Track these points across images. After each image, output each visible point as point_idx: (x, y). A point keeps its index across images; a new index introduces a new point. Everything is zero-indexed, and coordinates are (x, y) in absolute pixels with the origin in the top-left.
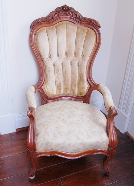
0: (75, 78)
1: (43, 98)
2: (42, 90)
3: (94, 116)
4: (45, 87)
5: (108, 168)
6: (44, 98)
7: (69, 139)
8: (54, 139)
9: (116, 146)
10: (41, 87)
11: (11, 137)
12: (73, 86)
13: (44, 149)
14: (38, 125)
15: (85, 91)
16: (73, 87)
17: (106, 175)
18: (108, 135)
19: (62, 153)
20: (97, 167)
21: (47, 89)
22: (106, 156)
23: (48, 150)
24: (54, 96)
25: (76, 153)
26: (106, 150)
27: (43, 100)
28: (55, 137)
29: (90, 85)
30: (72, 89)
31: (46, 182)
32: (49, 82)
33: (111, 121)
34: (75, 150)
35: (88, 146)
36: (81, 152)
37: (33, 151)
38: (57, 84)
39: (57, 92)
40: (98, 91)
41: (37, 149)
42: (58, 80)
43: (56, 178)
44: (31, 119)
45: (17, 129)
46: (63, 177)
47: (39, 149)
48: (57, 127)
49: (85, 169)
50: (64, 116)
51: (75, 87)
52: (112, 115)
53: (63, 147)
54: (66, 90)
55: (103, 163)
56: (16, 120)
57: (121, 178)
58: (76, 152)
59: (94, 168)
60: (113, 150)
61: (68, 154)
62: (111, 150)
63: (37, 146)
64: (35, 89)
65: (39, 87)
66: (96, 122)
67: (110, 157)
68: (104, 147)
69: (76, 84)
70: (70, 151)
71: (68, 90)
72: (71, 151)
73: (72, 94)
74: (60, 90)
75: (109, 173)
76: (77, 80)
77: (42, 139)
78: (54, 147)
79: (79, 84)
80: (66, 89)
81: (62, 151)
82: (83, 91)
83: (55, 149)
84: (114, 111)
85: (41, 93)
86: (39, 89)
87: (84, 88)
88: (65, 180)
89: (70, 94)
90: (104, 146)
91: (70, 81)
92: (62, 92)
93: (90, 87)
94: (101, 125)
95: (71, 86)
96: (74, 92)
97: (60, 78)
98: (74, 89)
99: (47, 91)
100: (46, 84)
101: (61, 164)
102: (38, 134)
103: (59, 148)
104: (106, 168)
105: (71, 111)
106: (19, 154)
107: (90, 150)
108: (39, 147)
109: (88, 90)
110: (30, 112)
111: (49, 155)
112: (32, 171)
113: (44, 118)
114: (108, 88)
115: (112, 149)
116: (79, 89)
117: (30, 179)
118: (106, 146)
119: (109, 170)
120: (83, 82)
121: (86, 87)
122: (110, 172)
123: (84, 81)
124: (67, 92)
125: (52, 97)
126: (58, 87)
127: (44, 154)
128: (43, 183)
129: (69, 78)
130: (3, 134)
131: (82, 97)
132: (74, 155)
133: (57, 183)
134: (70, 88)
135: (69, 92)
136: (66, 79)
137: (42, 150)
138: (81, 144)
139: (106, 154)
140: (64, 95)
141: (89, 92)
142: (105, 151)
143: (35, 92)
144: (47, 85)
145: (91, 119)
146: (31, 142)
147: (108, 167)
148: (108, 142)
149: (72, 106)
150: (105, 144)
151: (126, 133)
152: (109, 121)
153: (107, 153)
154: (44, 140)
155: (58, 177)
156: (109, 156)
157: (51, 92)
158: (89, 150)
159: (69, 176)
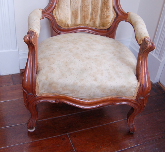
0: (98, 4)
1: (53, 28)
2: (53, 16)
3: (120, 53)
4: (57, 12)
5: (134, 125)
6: (55, 27)
7: (83, 80)
8: (60, 78)
9: (149, 94)
10: (51, 12)
11: (12, 79)
12: (94, 13)
13: (46, 92)
14: (41, 59)
15: (110, 21)
16: (94, 16)
17: (130, 134)
18: (138, 78)
19: (72, 99)
20: (119, 122)
21: (59, 16)
22: (132, 108)
23: (53, 93)
24: (68, 26)
25: (92, 101)
26: (134, 99)
27: (53, 31)
28: (63, 75)
29: (117, 14)
30: (92, 18)
31: (48, 137)
32: (63, 6)
33: (143, 59)
34: (90, 96)
35: (109, 91)
36: (99, 100)
37: (31, 94)
38: (73, 10)
39: (72, 20)
40: (127, 21)
41: (36, 90)
42: (74, 4)
43: (64, 133)
44: (31, 48)
45: (21, 70)
46: (72, 132)
47: (40, 92)
48: (67, 63)
49: (102, 124)
50: (78, 49)
51: (96, 15)
52: (146, 49)
53: (72, 91)
54: (84, 19)
55: (128, 118)
56: (20, 58)
57: (150, 138)
58: (91, 99)
59: (114, 123)
60: (142, 101)
61: (80, 101)
62: (140, 99)
63: (36, 87)
64: (43, 13)
65: (48, 12)
66: (122, 60)
67: (138, 110)
68: (131, 95)
69: (98, 11)
70: (83, 97)
71: (87, 19)
72: (85, 98)
73: (92, 25)
74: (76, 18)
75: (134, 131)
76: (100, 6)
77: (45, 77)
78: (60, 90)
79: (102, 12)
80: (84, 17)
81: (71, 96)
82: (107, 21)
83: (62, 93)
84: (150, 44)
85: (50, 20)
86: (48, 14)
87: (108, 17)
88: (75, 136)
89: (89, 26)
90: (132, 93)
91: (90, 6)
92: (79, 22)
93: (117, 17)
94: (129, 64)
95: (92, 14)
96: (94, 22)
97: (77, 2)
98: (96, 19)
99: (59, 18)
100: (58, 8)
101: (71, 115)
102: (39, 71)
103: (68, 92)
104: (131, 125)
105: (88, 45)
106: (20, 99)
107: (111, 97)
108: (40, 88)
109: (114, 21)
110: (28, 37)
111: (54, 101)
112: (31, 121)
113: (50, 50)
114: (140, 17)
115: (142, 98)
116: (102, 18)
117: (29, 132)
118: (134, 93)
119: (135, 127)
120: (108, 9)
121: (111, 15)
122: (136, 130)
123: (110, 7)
124: (85, 21)
125: (66, 28)
126: (73, 14)
127: (47, 99)
128: (45, 139)
129: (89, 2)
130: (4, 75)
131: (105, 30)
132: (89, 103)
133: (64, 139)
134: (90, 16)
135: (87, 22)
136: (86, 4)
137: (44, 93)
138: (98, 87)
139: (133, 105)
140: (82, 27)
141: (115, 23)
142: (132, 100)
143: (43, 18)
144: (59, 10)
145: (115, 55)
146: (29, 81)
147: (133, 123)
148: (138, 88)
149: (91, 39)
150: (133, 90)
151: (157, 83)
152: (141, 58)
153: (135, 104)
154: (46, 79)
155: (67, 132)
156: (137, 107)
157: (64, 20)
158: (109, 97)
159: (80, 131)
